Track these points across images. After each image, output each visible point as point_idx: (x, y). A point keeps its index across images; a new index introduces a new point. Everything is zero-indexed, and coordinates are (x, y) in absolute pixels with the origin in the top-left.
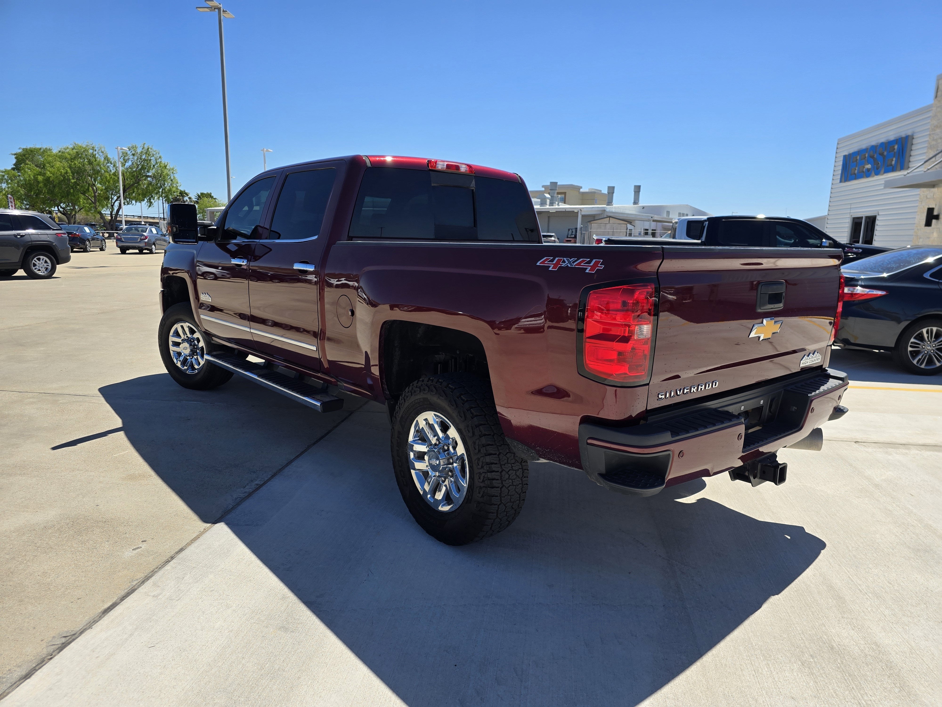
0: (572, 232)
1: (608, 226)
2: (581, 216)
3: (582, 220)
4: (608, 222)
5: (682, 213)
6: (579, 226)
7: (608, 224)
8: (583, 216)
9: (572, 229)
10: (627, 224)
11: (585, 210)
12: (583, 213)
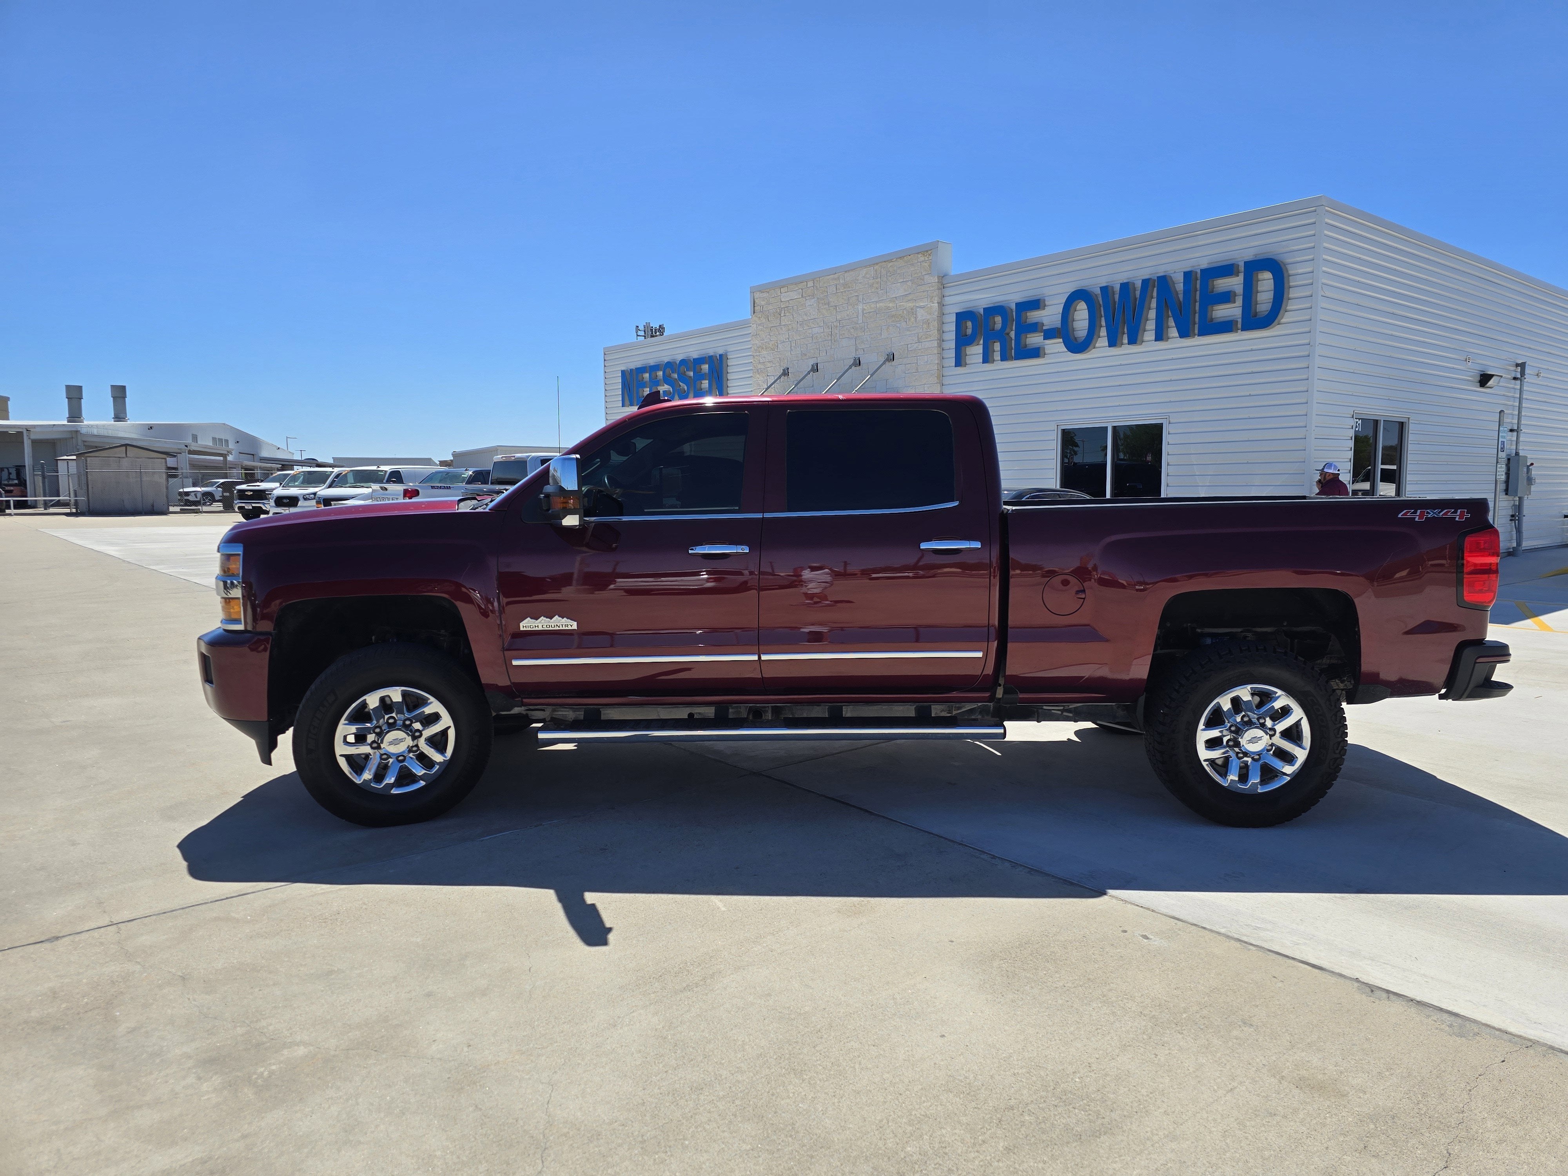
0: (10, 474)
1: (125, 462)
2: (30, 441)
3: (33, 450)
4: (124, 455)
5: (217, 437)
6: (28, 461)
7: (123, 458)
8: (35, 443)
9: (8, 468)
10: (165, 459)
11: (38, 430)
12: (33, 437)
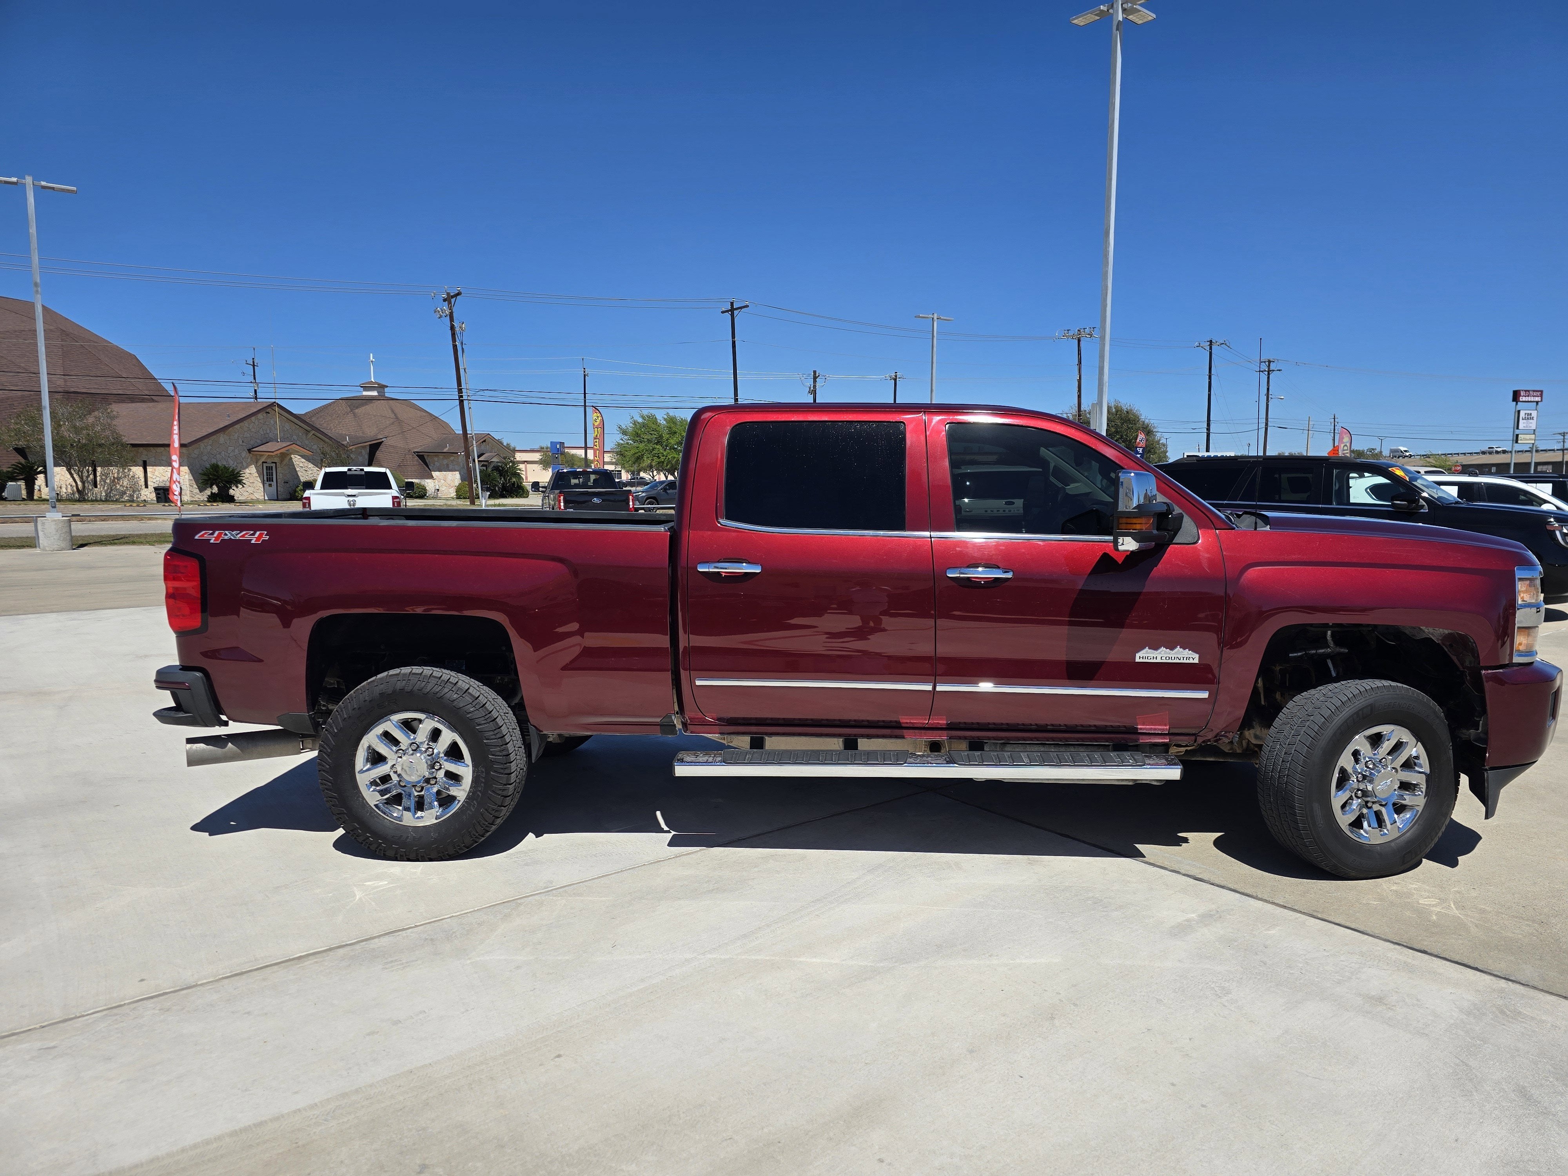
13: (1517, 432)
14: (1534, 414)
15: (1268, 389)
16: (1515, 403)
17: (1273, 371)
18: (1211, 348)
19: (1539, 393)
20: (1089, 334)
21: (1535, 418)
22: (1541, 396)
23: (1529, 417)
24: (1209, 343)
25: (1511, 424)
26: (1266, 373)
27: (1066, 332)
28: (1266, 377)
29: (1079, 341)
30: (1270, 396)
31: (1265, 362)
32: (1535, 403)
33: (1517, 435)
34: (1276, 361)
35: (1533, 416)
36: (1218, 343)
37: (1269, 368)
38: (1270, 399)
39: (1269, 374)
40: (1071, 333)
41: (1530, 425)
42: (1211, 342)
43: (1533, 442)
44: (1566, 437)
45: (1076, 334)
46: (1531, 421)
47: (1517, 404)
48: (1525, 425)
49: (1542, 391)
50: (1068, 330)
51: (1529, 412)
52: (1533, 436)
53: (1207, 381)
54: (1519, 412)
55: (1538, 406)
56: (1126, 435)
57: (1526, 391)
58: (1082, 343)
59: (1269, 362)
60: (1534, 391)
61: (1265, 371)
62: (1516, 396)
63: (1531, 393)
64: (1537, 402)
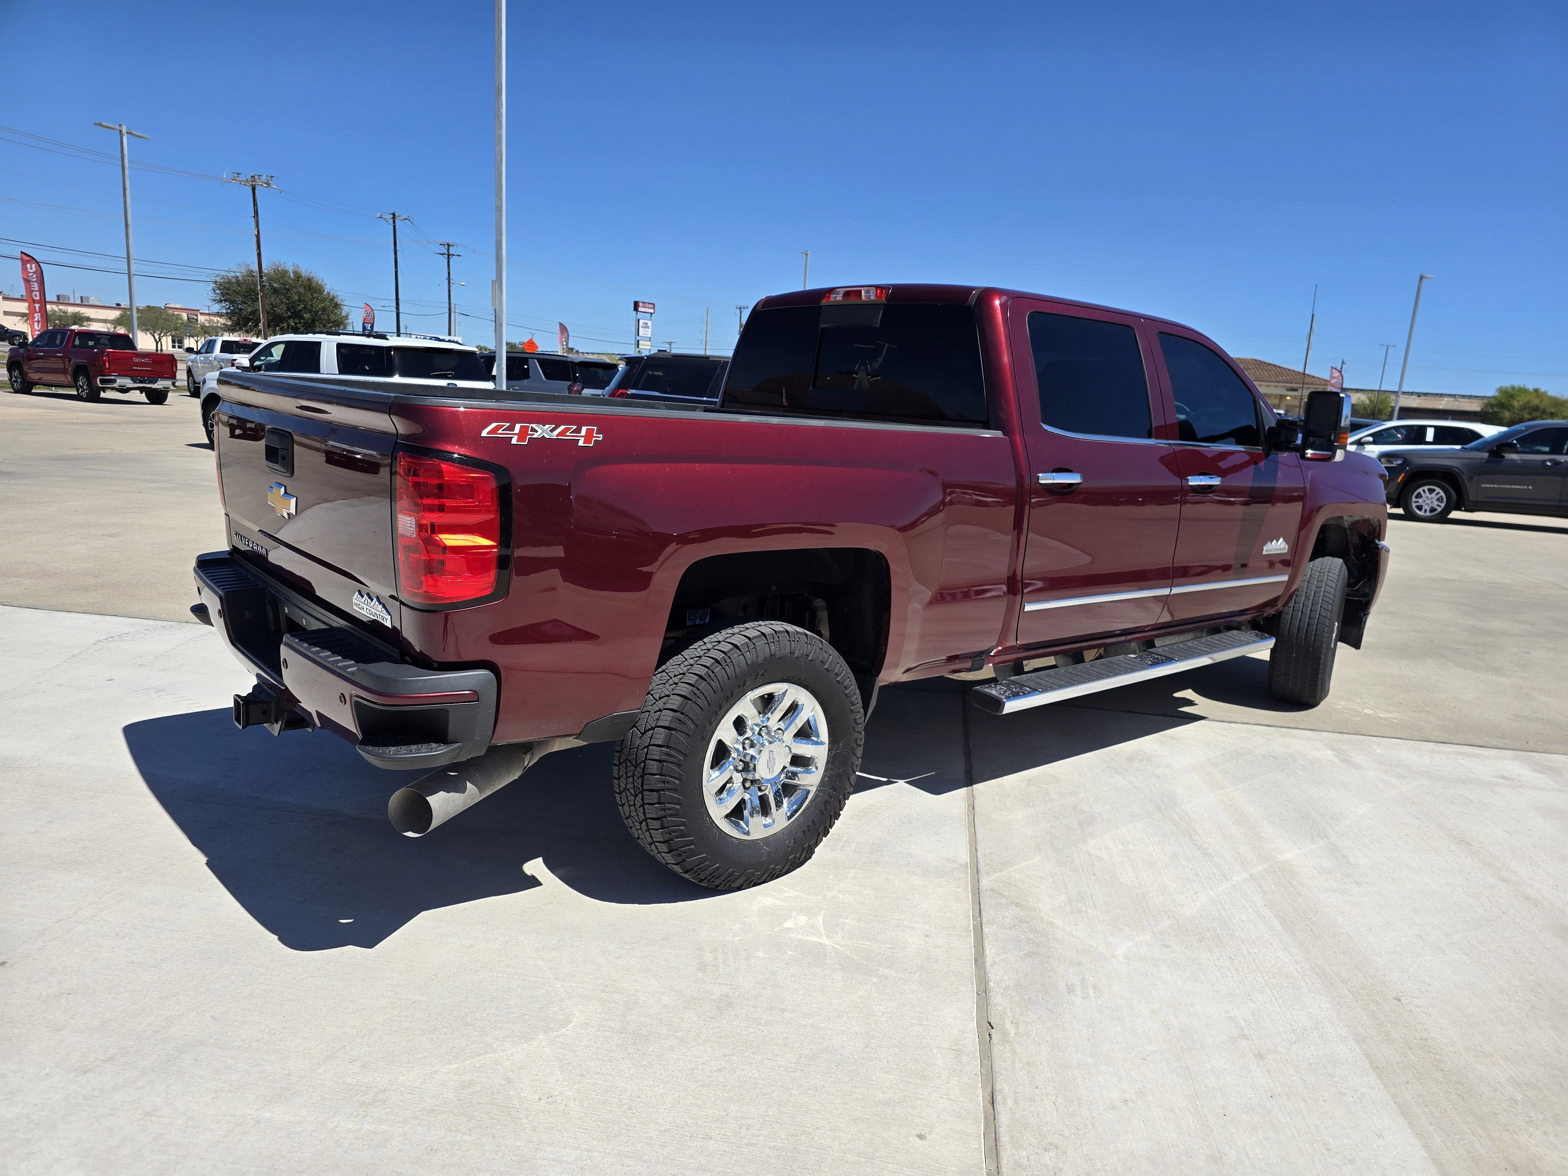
13: (638, 338)
14: (650, 323)
15: (449, 273)
16: (635, 312)
17: (453, 255)
18: (394, 222)
19: (652, 306)
20: (266, 183)
21: (650, 327)
22: (654, 308)
23: (646, 326)
24: (392, 216)
25: (633, 330)
26: (446, 256)
27: (236, 175)
28: (447, 260)
29: (254, 189)
30: (451, 281)
31: (444, 245)
32: (650, 314)
33: (638, 341)
34: (455, 246)
35: (648, 325)
36: (401, 218)
37: (448, 252)
38: (451, 284)
39: (448, 258)
40: (241, 178)
41: (647, 333)
42: (394, 214)
43: (649, 348)
44: (672, 346)
45: (250, 180)
46: (647, 329)
47: (637, 314)
48: (643, 332)
49: (654, 304)
50: (238, 174)
51: (646, 321)
52: (649, 343)
53: (393, 256)
54: (639, 320)
55: (652, 317)
56: (312, 306)
57: (643, 303)
58: (257, 192)
59: (449, 245)
60: (649, 303)
61: (445, 254)
62: (636, 305)
63: (647, 304)
64: (651, 313)
